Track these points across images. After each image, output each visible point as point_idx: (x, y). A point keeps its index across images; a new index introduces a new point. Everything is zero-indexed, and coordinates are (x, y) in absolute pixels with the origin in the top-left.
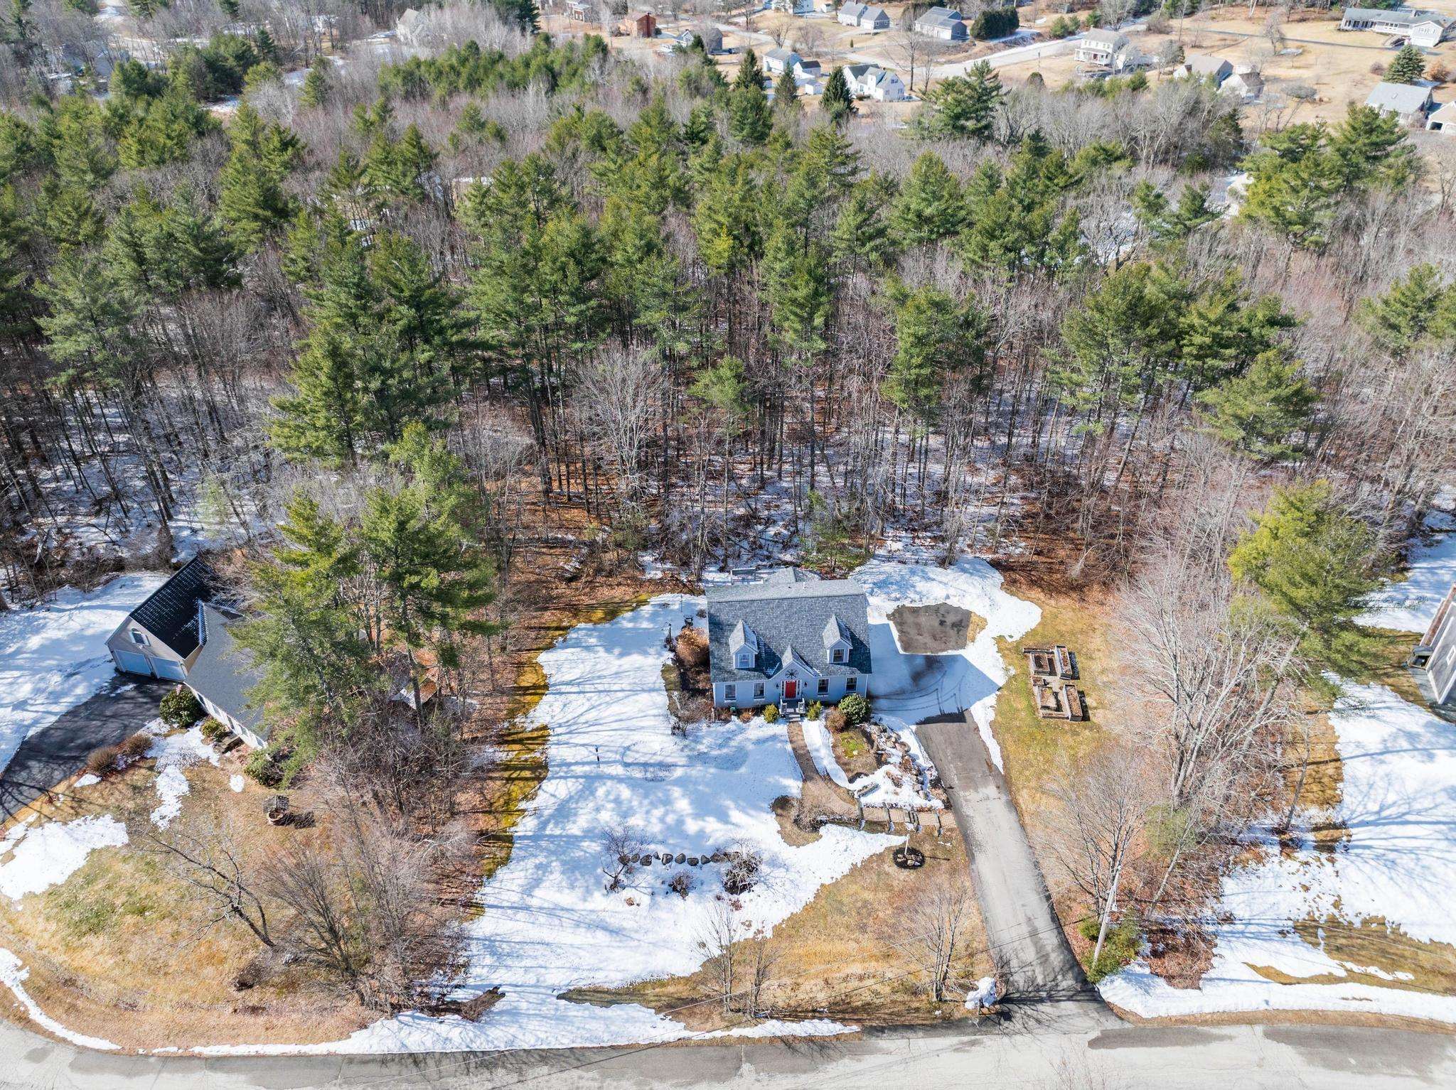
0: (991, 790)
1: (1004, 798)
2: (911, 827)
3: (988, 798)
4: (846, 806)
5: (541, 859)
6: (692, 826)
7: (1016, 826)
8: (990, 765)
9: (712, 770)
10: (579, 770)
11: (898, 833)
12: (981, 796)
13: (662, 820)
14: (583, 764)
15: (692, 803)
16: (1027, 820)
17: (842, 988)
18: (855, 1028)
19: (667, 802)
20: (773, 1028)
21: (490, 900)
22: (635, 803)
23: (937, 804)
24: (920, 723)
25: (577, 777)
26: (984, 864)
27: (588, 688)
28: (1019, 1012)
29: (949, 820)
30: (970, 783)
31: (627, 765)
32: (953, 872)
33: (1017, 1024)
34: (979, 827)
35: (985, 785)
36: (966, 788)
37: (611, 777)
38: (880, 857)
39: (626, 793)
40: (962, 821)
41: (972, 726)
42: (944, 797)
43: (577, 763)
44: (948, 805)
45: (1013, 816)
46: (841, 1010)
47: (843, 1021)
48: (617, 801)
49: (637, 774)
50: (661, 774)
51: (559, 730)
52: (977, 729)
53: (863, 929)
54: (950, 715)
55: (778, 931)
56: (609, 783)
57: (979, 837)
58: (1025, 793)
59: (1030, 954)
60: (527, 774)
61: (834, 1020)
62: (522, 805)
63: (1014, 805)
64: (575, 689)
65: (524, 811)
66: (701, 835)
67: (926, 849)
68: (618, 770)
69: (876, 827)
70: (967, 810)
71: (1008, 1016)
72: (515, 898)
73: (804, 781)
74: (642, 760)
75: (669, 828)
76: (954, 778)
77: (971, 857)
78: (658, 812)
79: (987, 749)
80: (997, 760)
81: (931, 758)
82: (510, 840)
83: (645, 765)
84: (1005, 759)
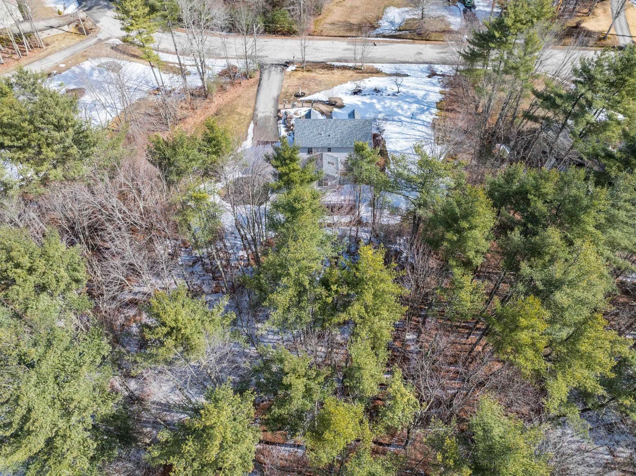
0: (260, 115)
1: (257, 112)
2: (296, 103)
3: (263, 112)
4: (318, 106)
5: (426, 101)
6: (374, 101)
7: (258, 103)
8: (256, 124)
9: (368, 115)
10: (419, 122)
11: (301, 101)
12: (265, 114)
13: (386, 103)
14: (418, 124)
15: (375, 107)
16: (253, 105)
17: (330, 72)
18: (328, 63)
19: (384, 108)
20: (350, 65)
21: (439, 94)
22: (396, 108)
23: (283, 111)
25: (419, 120)
26: (275, 93)
28: (283, 63)
29: (280, 107)
30: (266, 119)
31: (401, 121)
32: (287, 92)
33: (285, 61)
34: (271, 104)
35: (261, 118)
36: (270, 116)
37: (406, 117)
38: (309, 95)
39: (400, 111)
40: (276, 105)
41: (254, 140)
42: (279, 114)
43: (421, 125)
44: (279, 111)
45: (257, 106)
46: (331, 68)
47: (331, 65)
48: (403, 110)
49: (396, 118)
50: (387, 117)
52: (253, 138)
53: (320, 81)
55: (346, 82)
56: (406, 115)
57: (273, 101)
58: (248, 114)
59: (273, 73)
61: (333, 65)
62: (438, 117)
63: (255, 109)
65: (436, 115)
66: (371, 99)
67: (293, 97)
68: (403, 118)
69: (310, 102)
70: (272, 109)
71: (287, 62)
72: (430, 93)
73: (331, 112)
74: (395, 122)
75: (383, 101)
76: (272, 119)
77: (278, 96)
78: (386, 105)
79: (254, 130)
80: (252, 125)
81: (278, 128)
82: (438, 108)
83: (393, 120)
84: (248, 126)
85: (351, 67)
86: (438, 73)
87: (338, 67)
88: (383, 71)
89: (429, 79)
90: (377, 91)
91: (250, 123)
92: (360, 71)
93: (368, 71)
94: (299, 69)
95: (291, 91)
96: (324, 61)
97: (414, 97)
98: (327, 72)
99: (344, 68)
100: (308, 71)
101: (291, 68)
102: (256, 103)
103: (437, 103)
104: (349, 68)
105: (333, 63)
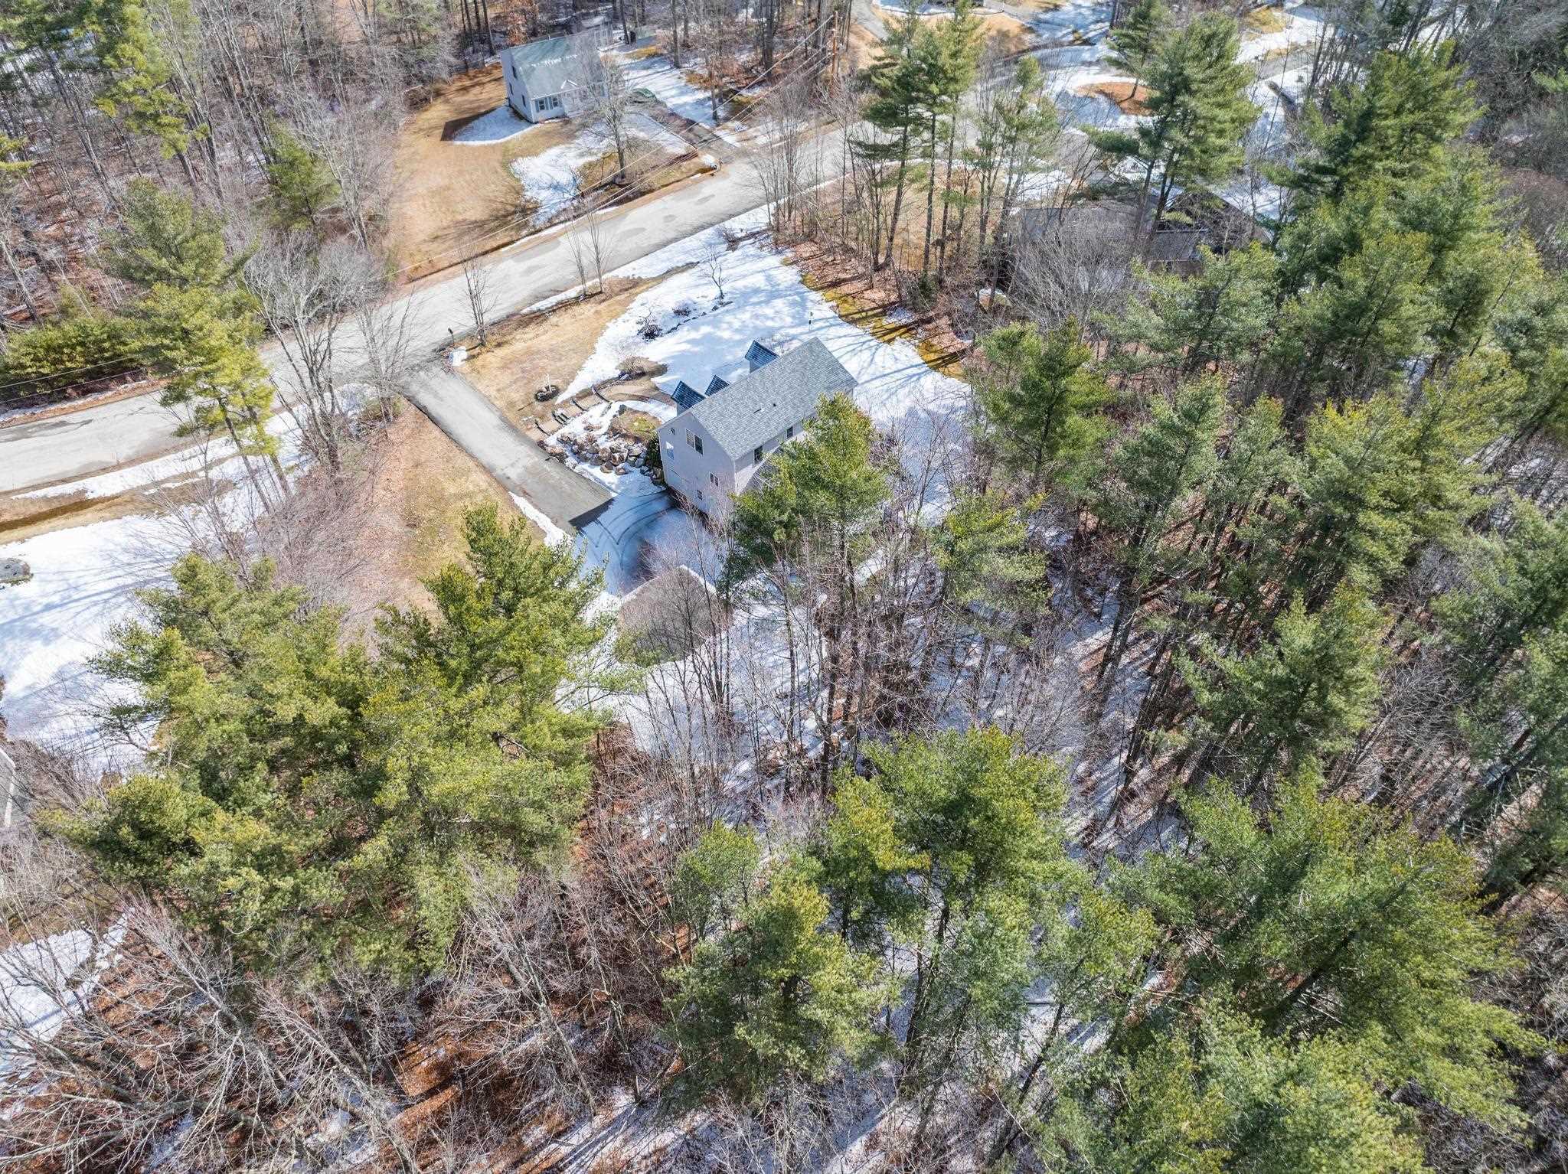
0: (513, 474)
1: (499, 472)
2: (560, 412)
3: (512, 465)
4: (614, 392)
5: (781, 287)
6: (705, 329)
7: (478, 455)
8: (526, 494)
10: (821, 324)
11: (565, 402)
12: (520, 464)
13: (730, 323)
14: (822, 328)
15: (720, 338)
16: (471, 464)
17: (546, 325)
18: (525, 311)
19: (736, 331)
20: (572, 293)
21: (786, 268)
22: (758, 322)
23: (551, 441)
24: (611, 501)
25: (816, 320)
26: (491, 419)
27: (898, 375)
28: (430, 354)
29: (535, 435)
30: (534, 472)
32: (512, 404)
33: (429, 350)
34: (508, 440)
35: (521, 477)
36: (536, 464)
37: (792, 327)
38: (567, 383)
39: (771, 323)
40: (522, 438)
41: (561, 523)
42: (549, 449)
43: (828, 327)
44: (541, 445)
45: (484, 460)
46: (538, 317)
47: (533, 312)
48: (771, 319)
49: (778, 337)
51: (872, 343)
52: (555, 522)
53: (552, 350)
54: (588, 523)
55: (604, 328)
56: (789, 324)
57: (504, 435)
58: (484, 486)
59: (434, 383)
60: (857, 316)
61: (539, 310)
62: (834, 303)
63: (488, 470)
64: (910, 371)
65: (827, 301)
66: (694, 329)
67: (539, 406)
68: (793, 331)
69: (585, 394)
70: (524, 449)
71: (436, 351)
72: (771, 273)
75: (720, 322)
76: (548, 467)
77: (504, 419)
78: (736, 325)
79: (536, 506)
80: (521, 502)
81: (580, 475)
82: (814, 290)
83: (780, 343)
84: (514, 507)
85: (577, 298)
86: (739, 235)
87: (553, 310)
88: (643, 277)
89: (737, 253)
90: (682, 312)
91: (511, 500)
92: (602, 297)
93: (617, 290)
94: (477, 350)
95: (517, 395)
96: (511, 311)
97: (756, 291)
98: (541, 329)
99: (565, 305)
100: (499, 345)
101: (459, 356)
102: (472, 456)
103: (802, 282)
104: (576, 301)
105: (534, 307)
